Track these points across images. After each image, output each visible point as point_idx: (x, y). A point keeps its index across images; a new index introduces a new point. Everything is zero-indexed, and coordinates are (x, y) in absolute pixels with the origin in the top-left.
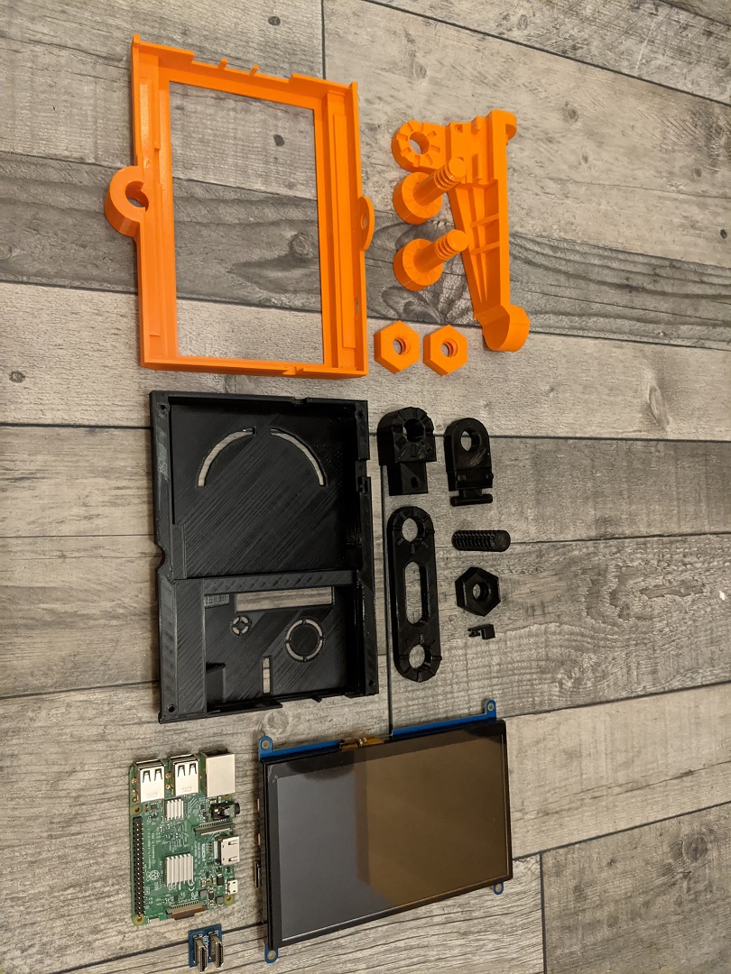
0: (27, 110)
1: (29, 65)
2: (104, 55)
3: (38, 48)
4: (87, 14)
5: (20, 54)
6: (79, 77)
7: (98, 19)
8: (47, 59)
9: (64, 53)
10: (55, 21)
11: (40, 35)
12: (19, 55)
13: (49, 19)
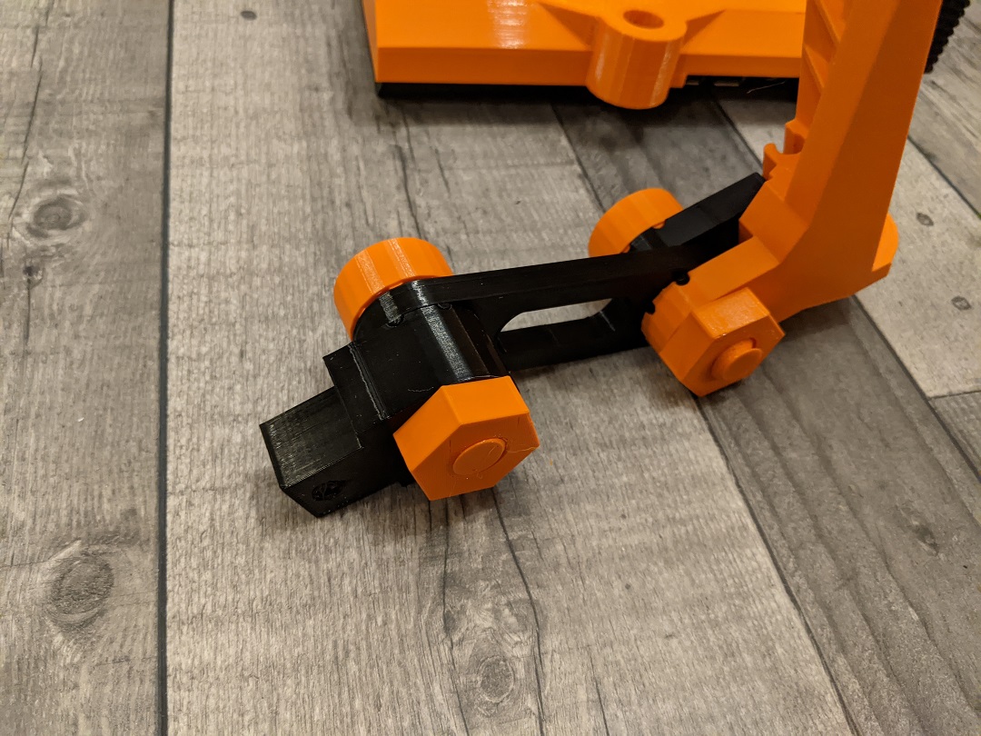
0: (540, 234)
1: (463, 237)
2: (398, 163)
3: (430, 228)
4: (339, 181)
5: (452, 247)
6: (451, 184)
7: (339, 170)
8: (444, 220)
9: (420, 201)
10: (370, 213)
11: (405, 228)
12: (455, 248)
13: (371, 220)
